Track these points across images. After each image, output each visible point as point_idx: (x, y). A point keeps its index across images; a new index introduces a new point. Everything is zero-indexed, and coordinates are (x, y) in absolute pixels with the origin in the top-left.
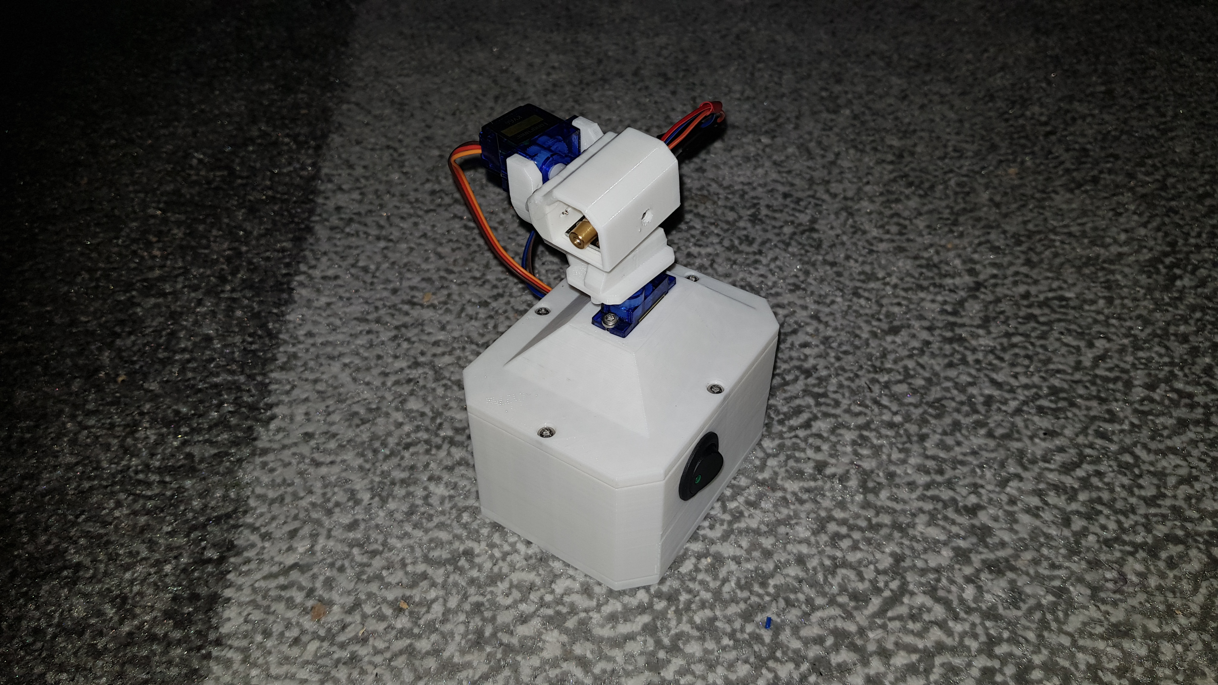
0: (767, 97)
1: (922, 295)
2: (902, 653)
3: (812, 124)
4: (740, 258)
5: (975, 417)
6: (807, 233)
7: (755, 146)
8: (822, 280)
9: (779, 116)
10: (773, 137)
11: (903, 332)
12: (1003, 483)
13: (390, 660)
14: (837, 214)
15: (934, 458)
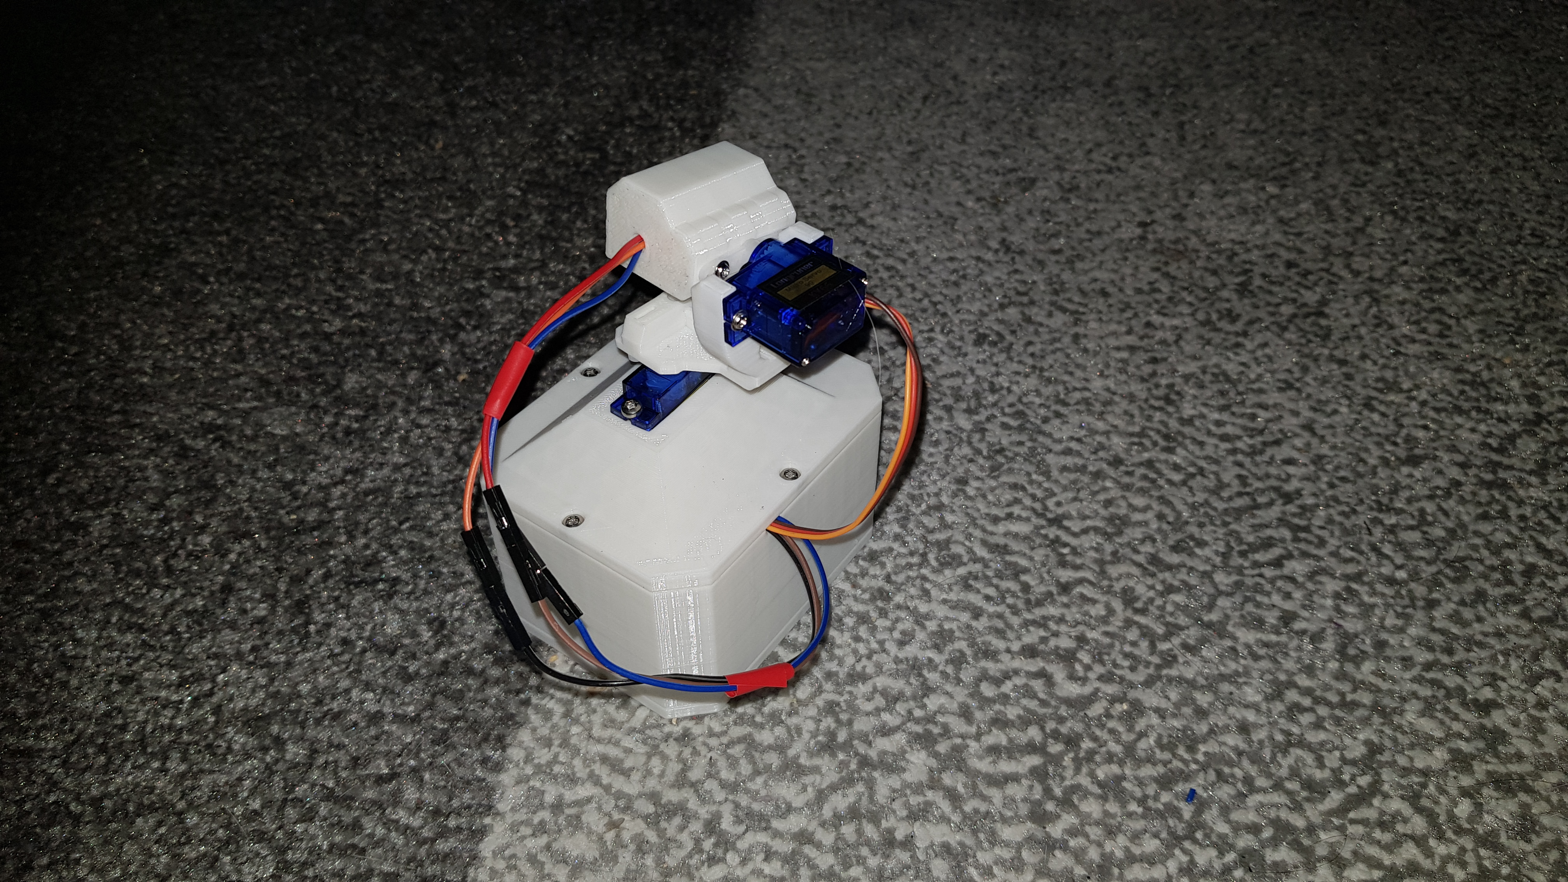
0: (1281, 133)
1: (1459, 420)
2: (1361, 866)
3: (1338, 175)
4: (1217, 338)
5: (1508, 589)
6: (1313, 318)
7: (1256, 195)
8: (1324, 381)
9: (1295, 160)
10: (1284, 186)
11: (1426, 465)
12: (1534, 680)
13: (728, 746)
14: (1357, 298)
15: (1442, 632)
